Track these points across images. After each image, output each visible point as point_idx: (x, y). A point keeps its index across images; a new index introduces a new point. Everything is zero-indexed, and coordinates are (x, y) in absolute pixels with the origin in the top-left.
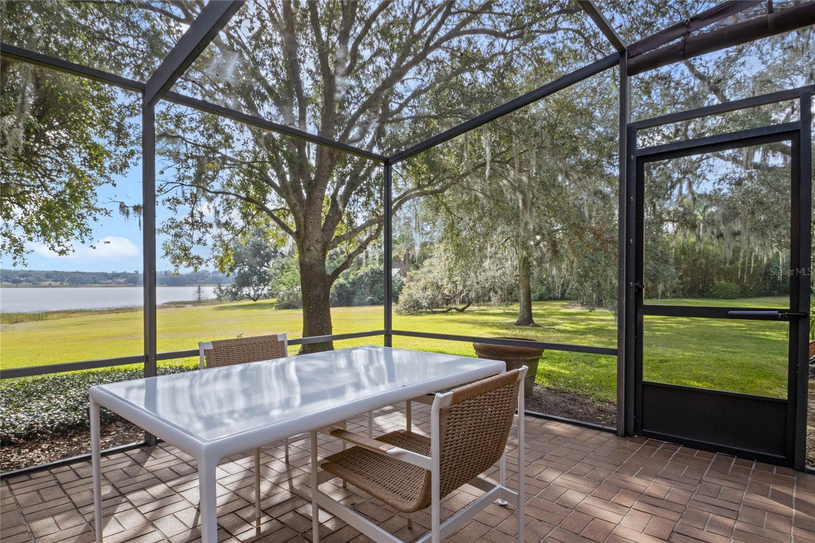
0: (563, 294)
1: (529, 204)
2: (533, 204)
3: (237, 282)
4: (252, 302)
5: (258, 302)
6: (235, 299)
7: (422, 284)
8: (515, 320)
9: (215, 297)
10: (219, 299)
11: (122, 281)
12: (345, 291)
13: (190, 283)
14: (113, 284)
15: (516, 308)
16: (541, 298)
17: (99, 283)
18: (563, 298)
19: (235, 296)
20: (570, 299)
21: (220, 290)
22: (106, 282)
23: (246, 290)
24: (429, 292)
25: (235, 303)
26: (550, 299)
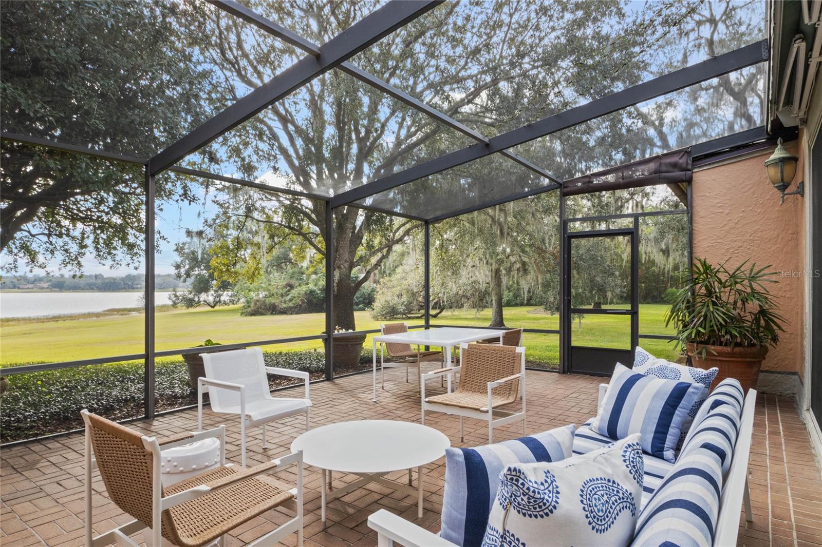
0: (529, 300)
1: (506, 234)
2: (508, 234)
3: (194, 288)
4: (209, 308)
5: (217, 308)
6: (192, 306)
7: (397, 290)
8: (488, 324)
9: (171, 303)
10: (175, 305)
11: (46, 285)
12: (315, 298)
13: (124, 288)
14: (35, 289)
15: (489, 313)
16: (509, 304)
17: (19, 288)
18: (529, 304)
19: (190, 303)
20: (536, 305)
21: (176, 296)
22: (26, 287)
23: (203, 296)
24: (405, 298)
25: (191, 310)
26: (516, 305)
